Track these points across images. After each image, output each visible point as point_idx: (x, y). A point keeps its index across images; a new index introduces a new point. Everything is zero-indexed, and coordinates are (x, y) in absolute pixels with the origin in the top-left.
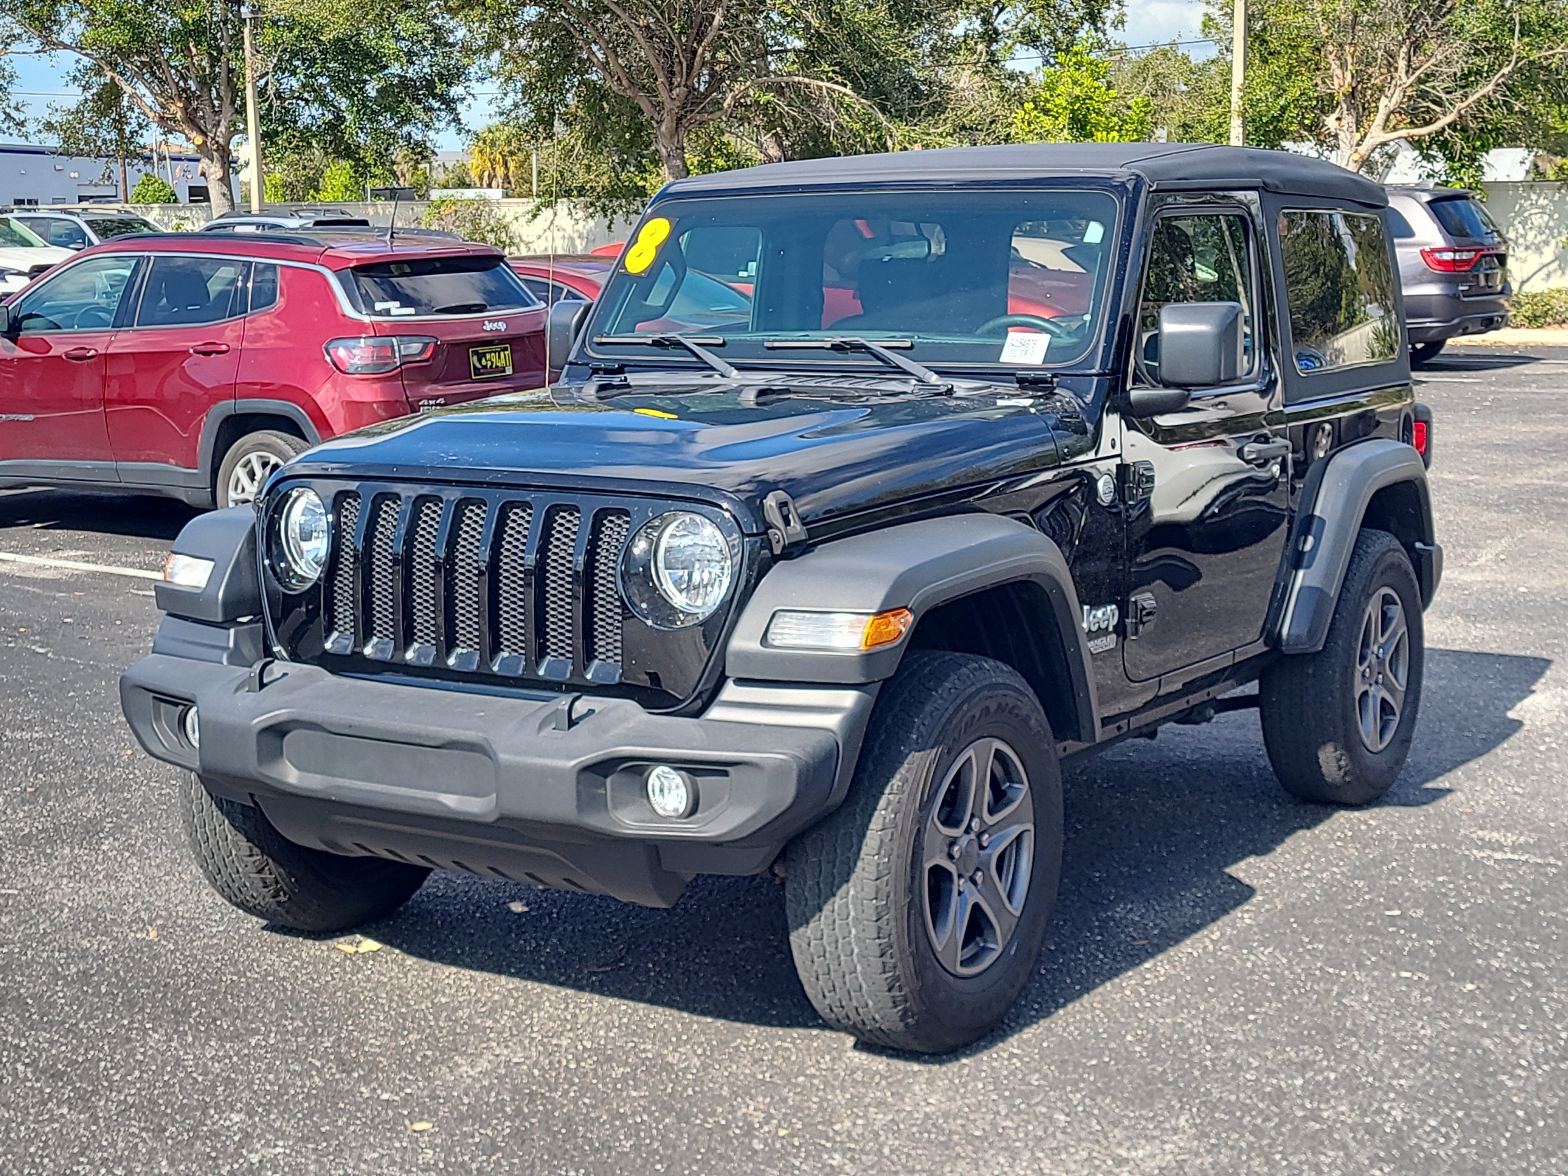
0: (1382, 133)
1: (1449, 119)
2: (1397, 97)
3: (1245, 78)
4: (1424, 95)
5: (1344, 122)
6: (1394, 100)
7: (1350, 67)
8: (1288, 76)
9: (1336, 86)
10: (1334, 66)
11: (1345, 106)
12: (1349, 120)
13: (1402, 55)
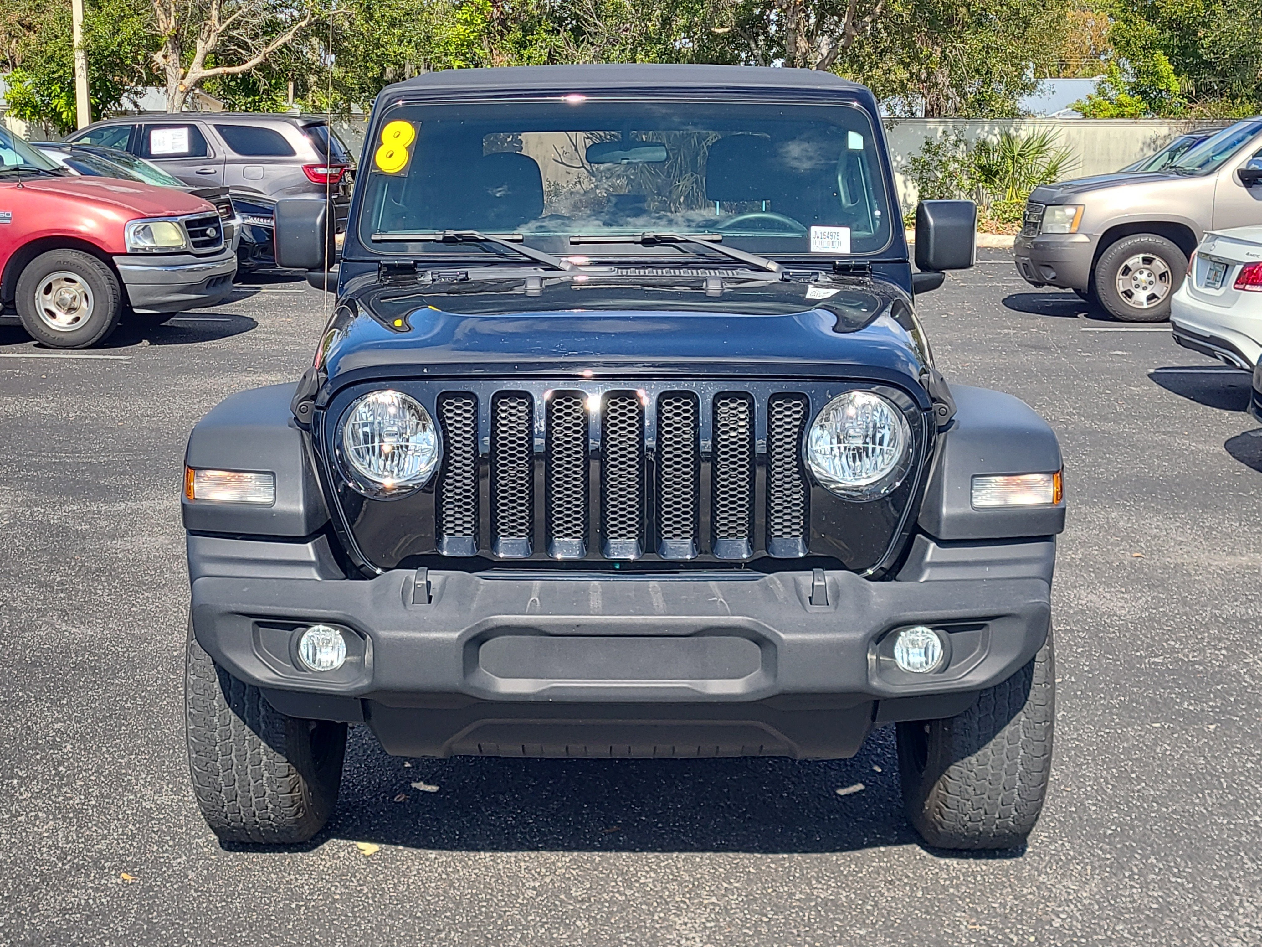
0: (201, 69)
1: (256, 61)
2: (212, 40)
3: (84, 17)
4: (231, 39)
5: (170, 59)
6: (210, 42)
7: (173, 14)
8: (122, 18)
9: (162, 29)
10: (158, 12)
11: (170, 46)
12: (174, 57)
13: (214, 6)
